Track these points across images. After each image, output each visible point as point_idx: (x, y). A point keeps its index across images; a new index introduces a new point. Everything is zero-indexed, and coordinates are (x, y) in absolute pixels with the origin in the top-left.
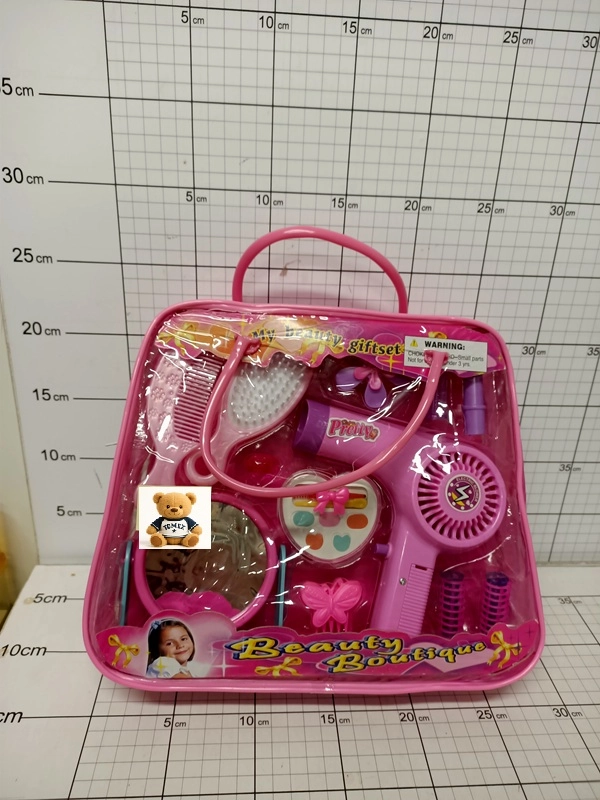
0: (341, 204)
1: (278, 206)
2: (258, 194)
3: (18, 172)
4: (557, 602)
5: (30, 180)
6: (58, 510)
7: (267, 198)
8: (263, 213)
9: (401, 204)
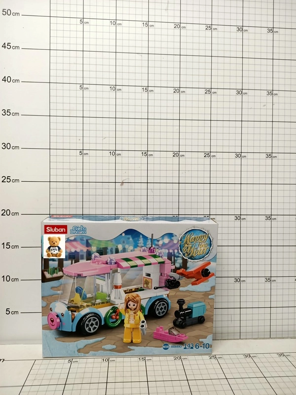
0: (146, 155)
1: (119, 156)
2: (110, 151)
3: (9, 144)
4: (277, 356)
5: (13, 148)
6: (7, 311)
7: (114, 153)
8: (113, 158)
9: (171, 154)
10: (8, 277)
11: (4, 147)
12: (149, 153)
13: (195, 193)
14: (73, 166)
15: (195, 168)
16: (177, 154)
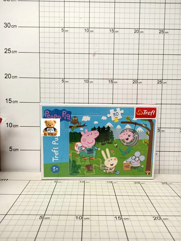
0: (113, 31)
1: (92, 32)
2: (85, 29)
3: (9, 24)
5: (12, 26)
6: (10, 148)
7: (88, 30)
8: (87, 35)
9: (133, 31)
10: (11, 124)
11: (6, 26)
12: (116, 30)
13: (151, 62)
14: (57, 40)
15: (152, 42)
16: (137, 31)
